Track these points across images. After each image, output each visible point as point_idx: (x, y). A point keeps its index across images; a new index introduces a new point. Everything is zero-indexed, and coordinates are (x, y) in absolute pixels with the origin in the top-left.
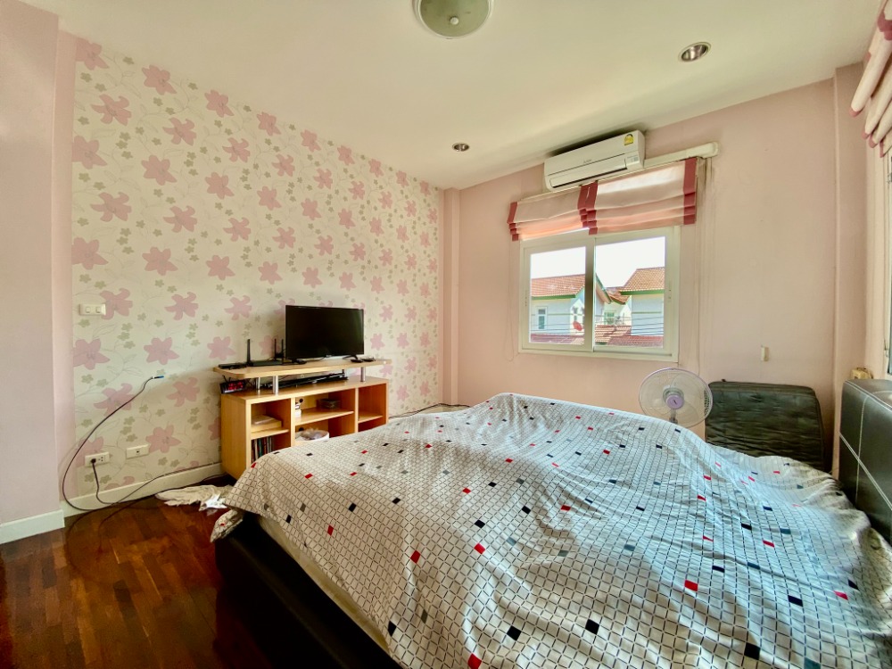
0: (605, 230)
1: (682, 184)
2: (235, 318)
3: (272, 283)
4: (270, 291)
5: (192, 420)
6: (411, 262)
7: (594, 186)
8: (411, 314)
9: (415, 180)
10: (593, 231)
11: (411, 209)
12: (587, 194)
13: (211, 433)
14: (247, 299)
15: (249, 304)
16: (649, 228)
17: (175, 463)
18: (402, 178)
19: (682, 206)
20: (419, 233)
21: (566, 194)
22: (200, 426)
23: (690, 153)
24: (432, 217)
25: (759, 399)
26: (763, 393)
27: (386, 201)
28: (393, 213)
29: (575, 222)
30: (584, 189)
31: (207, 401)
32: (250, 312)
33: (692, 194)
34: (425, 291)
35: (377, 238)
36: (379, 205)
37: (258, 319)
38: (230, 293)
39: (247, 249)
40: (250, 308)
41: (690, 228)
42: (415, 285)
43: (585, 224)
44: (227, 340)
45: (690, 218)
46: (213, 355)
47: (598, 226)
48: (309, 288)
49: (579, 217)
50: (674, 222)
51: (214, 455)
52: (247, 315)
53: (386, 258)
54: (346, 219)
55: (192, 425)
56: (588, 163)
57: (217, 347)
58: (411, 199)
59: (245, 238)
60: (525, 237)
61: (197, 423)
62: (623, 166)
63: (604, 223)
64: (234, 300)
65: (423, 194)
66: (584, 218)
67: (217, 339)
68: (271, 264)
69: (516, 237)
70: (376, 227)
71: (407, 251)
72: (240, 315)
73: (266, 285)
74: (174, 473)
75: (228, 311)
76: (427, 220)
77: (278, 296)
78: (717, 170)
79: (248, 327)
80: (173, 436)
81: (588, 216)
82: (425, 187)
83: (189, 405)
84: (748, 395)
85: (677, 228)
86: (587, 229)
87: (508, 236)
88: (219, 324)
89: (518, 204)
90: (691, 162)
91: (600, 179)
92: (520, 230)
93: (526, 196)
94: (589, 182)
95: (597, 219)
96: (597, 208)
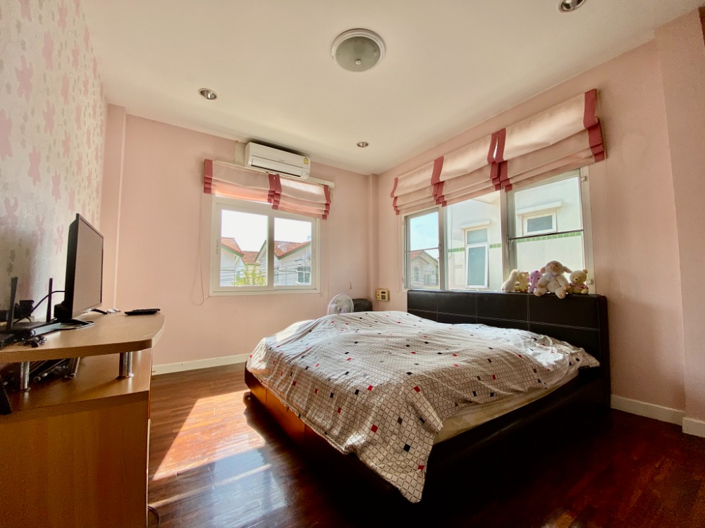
0: (283, 209)
1: (324, 198)
6: (90, 180)
7: (278, 177)
10: (275, 207)
12: (274, 180)
16: (304, 215)
19: (323, 209)
21: (261, 174)
23: (327, 183)
29: (263, 197)
30: (271, 177)
33: (329, 204)
41: (324, 221)
43: (270, 201)
45: (324, 217)
47: (280, 206)
49: (267, 193)
50: (318, 216)
53: (79, 166)
56: (281, 162)
60: (217, 193)
62: (299, 174)
63: (285, 204)
66: (270, 196)
69: (207, 190)
78: (334, 196)
81: (275, 195)
85: (318, 220)
86: (271, 204)
87: (196, 187)
89: (213, 162)
90: (326, 188)
91: (281, 175)
92: (214, 185)
93: (218, 159)
94: (274, 173)
95: (282, 201)
96: (282, 194)
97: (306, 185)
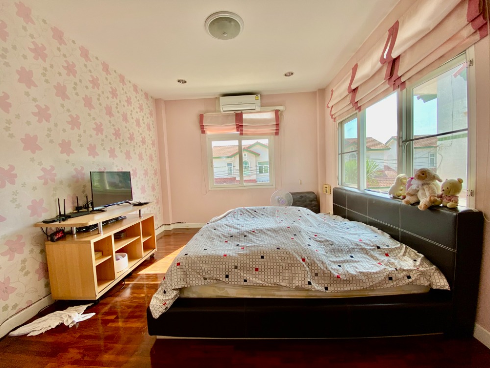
0: (246, 134)
1: (275, 120)
2: (46, 183)
3: (68, 155)
4: (67, 161)
5: (23, 269)
6: (144, 141)
7: (241, 114)
8: (146, 173)
9: (142, 90)
10: (241, 134)
11: (141, 108)
12: (239, 116)
13: (37, 276)
14: (53, 168)
15: (54, 172)
16: (262, 135)
17: (15, 306)
18: (136, 88)
19: (275, 128)
20: (146, 123)
21: (229, 115)
22: (29, 273)
23: (277, 108)
24: (151, 114)
25: (302, 197)
26: (303, 195)
27: (129, 101)
28: (132, 109)
29: (233, 129)
30: (237, 115)
31: (32, 251)
32: (56, 178)
33: (278, 124)
34: (151, 159)
35: (126, 125)
36: (126, 104)
37: (61, 182)
38: (40, 164)
39: (49, 130)
40: (55, 175)
41: (277, 137)
42: (146, 155)
43: (238, 130)
44: (42, 201)
45: (277, 134)
46: (32, 214)
47: (244, 132)
48: (91, 159)
49: (235, 127)
50: (271, 134)
51: (42, 291)
52: (53, 180)
53: (132, 138)
54: (109, 112)
55: (23, 273)
56: (240, 104)
57: (34, 208)
58: (141, 102)
59: (48, 120)
60: (208, 133)
61: (26, 270)
62: (254, 108)
63: (246, 131)
64: (43, 169)
65: (146, 100)
66: (237, 127)
67: (34, 201)
68: (67, 141)
69: (203, 132)
70: (125, 119)
71: (141, 134)
72: (49, 180)
73: (64, 156)
74: (16, 314)
75: (40, 178)
76: (149, 116)
77: (73, 164)
78: (284, 116)
79: (55, 189)
80: (10, 285)
81: (239, 127)
82: (146, 95)
83: (18, 257)
84: (299, 196)
85: (272, 136)
86: (239, 132)
87: (199, 131)
88: (34, 188)
89: (204, 115)
90: (277, 112)
91: (243, 112)
92: (206, 128)
93: (207, 112)
94: (239, 112)
95: (244, 129)
96: (244, 124)
97: (260, 114)
